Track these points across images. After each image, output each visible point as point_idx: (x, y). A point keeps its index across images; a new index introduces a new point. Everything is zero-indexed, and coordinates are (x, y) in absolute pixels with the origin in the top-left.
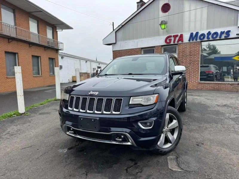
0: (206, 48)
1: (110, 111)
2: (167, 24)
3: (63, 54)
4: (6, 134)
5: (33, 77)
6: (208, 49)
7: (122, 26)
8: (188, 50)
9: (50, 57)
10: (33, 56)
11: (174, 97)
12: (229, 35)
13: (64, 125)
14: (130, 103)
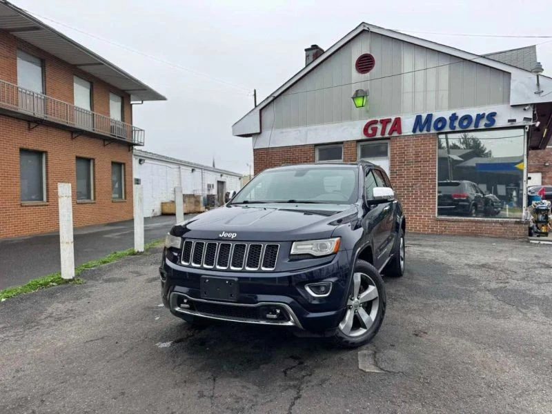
0: (458, 144)
1: (257, 267)
2: (367, 96)
3: (143, 154)
4: (47, 318)
5: (78, 204)
6: (462, 146)
7: (274, 99)
8: (411, 151)
9: (115, 160)
10: (78, 158)
11: (371, 244)
12: (493, 122)
13: (173, 293)
14: (292, 252)
